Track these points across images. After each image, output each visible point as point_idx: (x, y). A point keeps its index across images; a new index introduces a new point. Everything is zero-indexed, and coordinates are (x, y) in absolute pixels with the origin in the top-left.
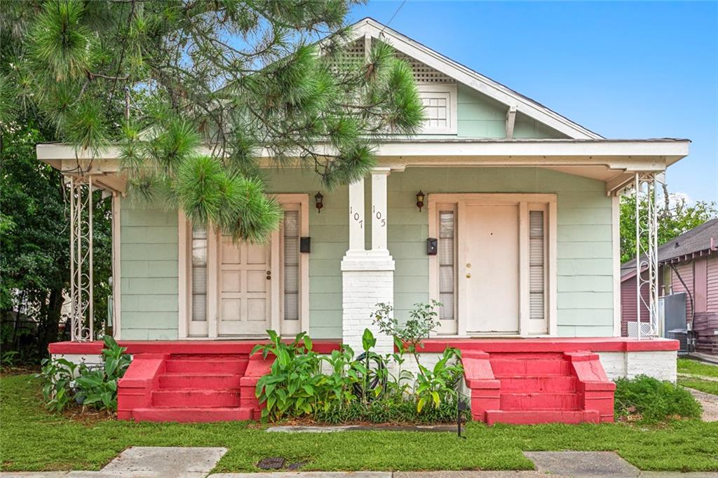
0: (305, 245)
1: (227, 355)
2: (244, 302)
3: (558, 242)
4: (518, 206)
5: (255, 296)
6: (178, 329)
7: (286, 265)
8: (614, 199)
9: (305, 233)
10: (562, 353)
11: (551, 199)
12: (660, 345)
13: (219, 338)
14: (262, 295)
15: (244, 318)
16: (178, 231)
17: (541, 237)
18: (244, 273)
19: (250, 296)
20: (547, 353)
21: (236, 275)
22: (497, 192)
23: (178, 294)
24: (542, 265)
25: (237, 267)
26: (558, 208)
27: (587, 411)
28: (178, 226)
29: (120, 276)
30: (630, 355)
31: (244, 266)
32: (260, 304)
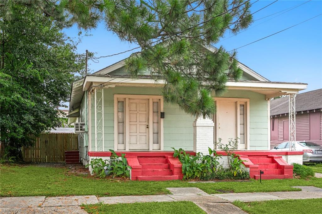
0: (163, 115)
1: (155, 157)
2: (138, 137)
3: (250, 116)
4: (236, 103)
5: (142, 134)
6: (114, 147)
7: (154, 123)
8: (268, 101)
9: (162, 111)
10: (267, 156)
11: (248, 100)
12: (298, 153)
13: (130, 151)
14: (145, 134)
15: (138, 143)
16: (114, 109)
17: (244, 114)
18: (138, 125)
19: (140, 134)
20: (262, 156)
21: (135, 126)
22: (230, 97)
23: (114, 134)
24: (244, 124)
25: (135, 123)
26: (250, 104)
27: (285, 175)
28: (114, 107)
29: (91, 126)
30: (289, 156)
31: (138, 123)
32: (144, 137)
